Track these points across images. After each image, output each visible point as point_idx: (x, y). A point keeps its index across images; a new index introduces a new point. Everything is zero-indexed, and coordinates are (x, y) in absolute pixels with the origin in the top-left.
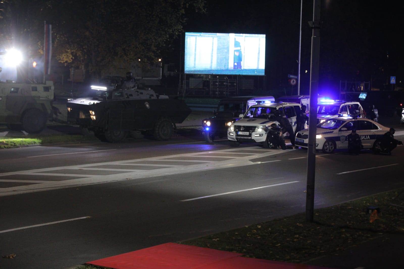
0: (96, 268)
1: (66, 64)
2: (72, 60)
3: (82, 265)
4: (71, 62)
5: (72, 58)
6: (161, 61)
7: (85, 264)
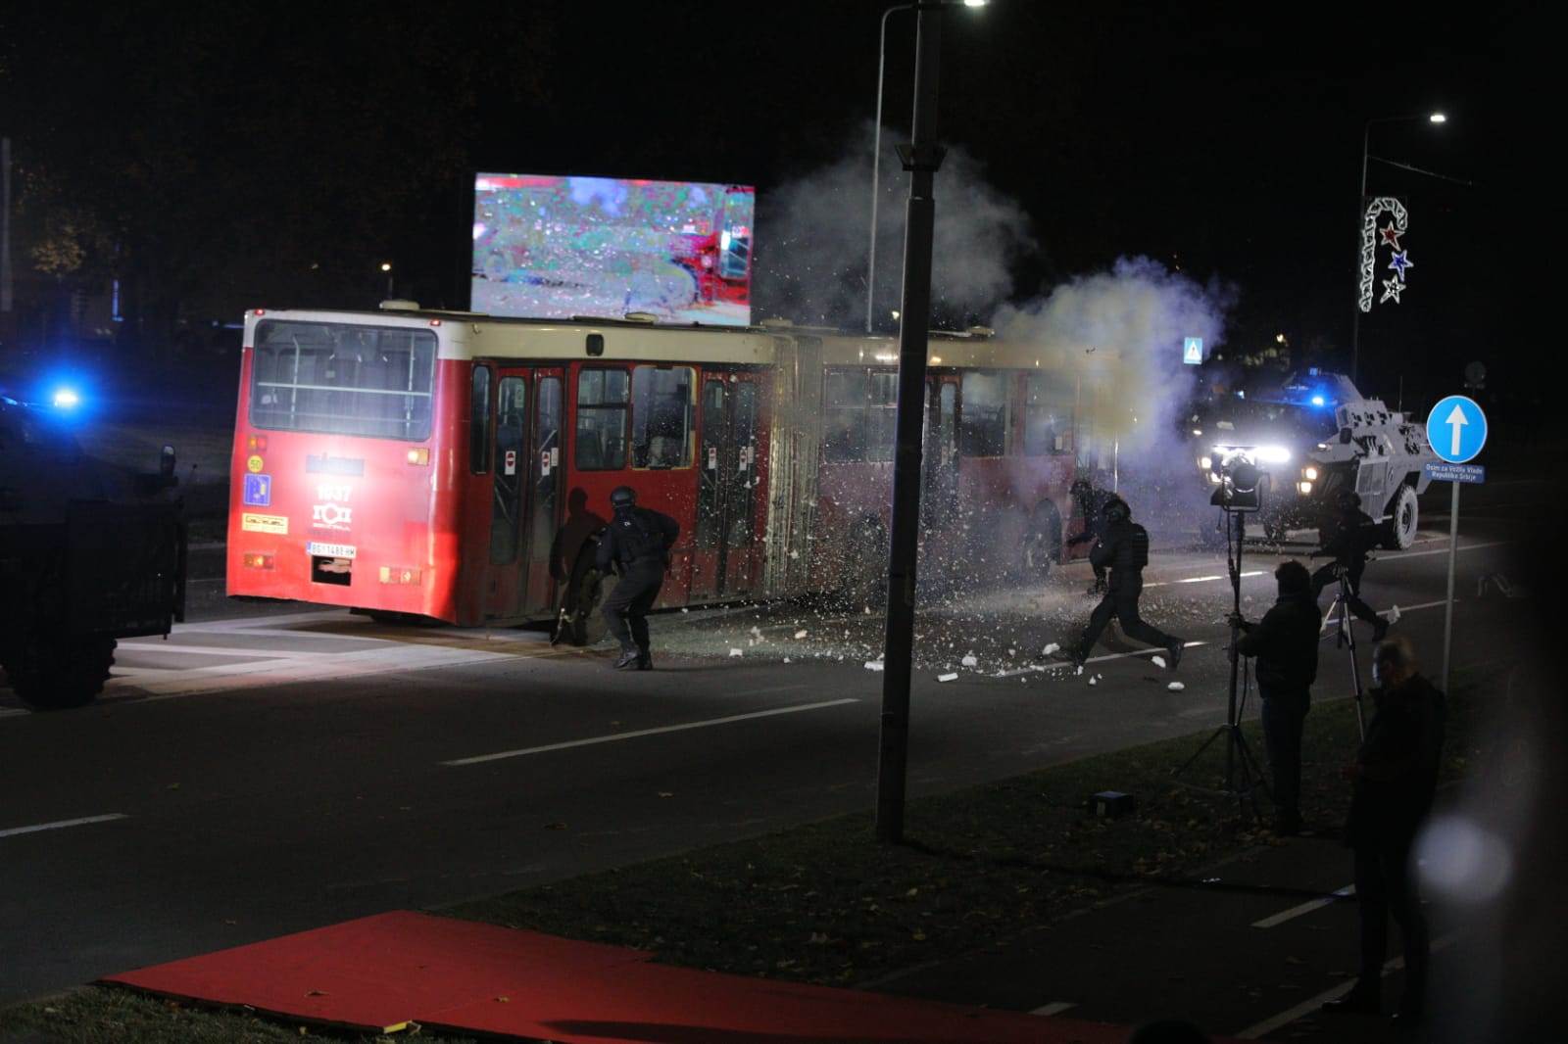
0: (138, 996)
1: (59, 276)
2: (79, 262)
3: (88, 984)
4: (75, 267)
5: (79, 256)
6: (387, 271)
7: (100, 984)
